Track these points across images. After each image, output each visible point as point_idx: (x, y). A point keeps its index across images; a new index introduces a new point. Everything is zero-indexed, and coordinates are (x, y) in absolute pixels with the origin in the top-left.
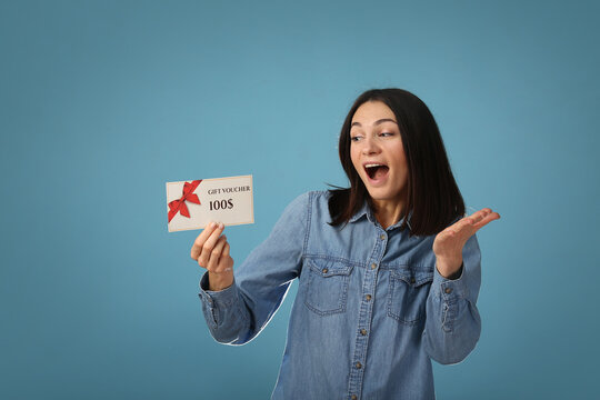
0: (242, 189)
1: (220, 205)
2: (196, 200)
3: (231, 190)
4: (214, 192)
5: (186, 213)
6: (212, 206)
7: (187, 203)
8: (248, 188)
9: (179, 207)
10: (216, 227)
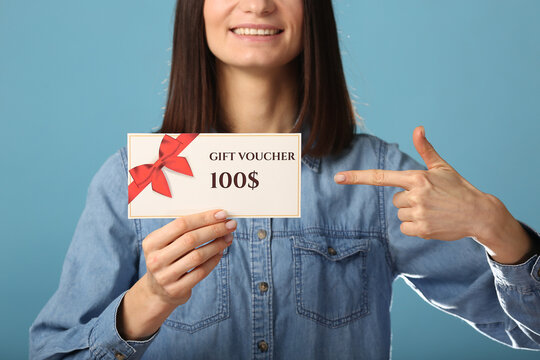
0: (280, 156)
1: (233, 180)
2: (185, 168)
3: (255, 156)
4: (222, 156)
5: (163, 189)
6: (216, 180)
7: (166, 171)
8: (291, 156)
9: (150, 177)
10: (225, 220)
